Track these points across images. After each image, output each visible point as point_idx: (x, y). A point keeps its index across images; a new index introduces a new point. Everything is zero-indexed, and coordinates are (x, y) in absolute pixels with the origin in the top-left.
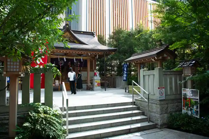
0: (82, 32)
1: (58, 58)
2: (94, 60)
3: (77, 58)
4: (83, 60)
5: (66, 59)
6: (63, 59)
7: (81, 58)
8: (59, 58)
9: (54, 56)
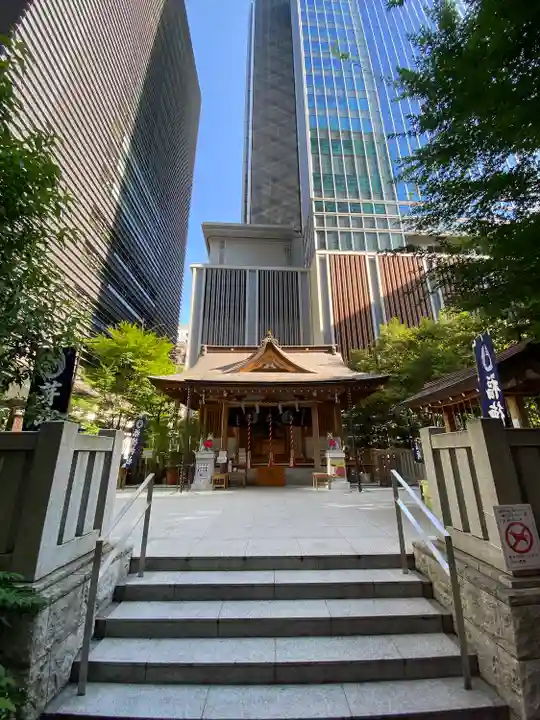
0: (307, 349)
1: (240, 408)
3: (284, 403)
4: (300, 408)
5: (261, 408)
6: (253, 408)
7: (297, 404)
8: (243, 409)
9: (235, 403)
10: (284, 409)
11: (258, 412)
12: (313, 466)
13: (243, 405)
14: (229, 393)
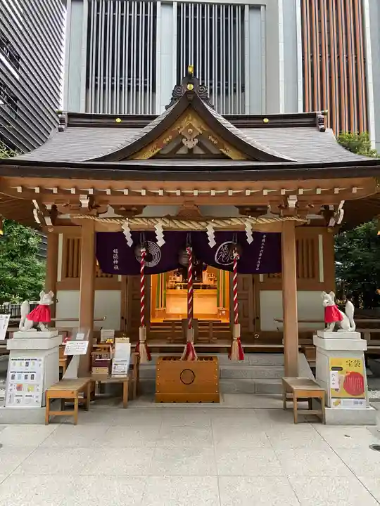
0: (266, 120)
1: (120, 235)
2: (320, 237)
3: (223, 225)
4: (255, 235)
5: (167, 234)
6: (151, 236)
7: (248, 225)
8: (127, 232)
9: (109, 222)
10: (220, 236)
11: (161, 242)
12: (281, 351)
13: (126, 227)
14: (91, 198)
